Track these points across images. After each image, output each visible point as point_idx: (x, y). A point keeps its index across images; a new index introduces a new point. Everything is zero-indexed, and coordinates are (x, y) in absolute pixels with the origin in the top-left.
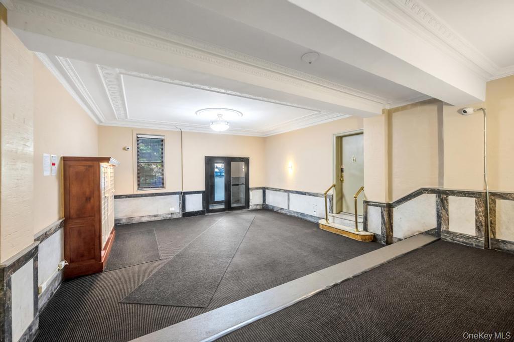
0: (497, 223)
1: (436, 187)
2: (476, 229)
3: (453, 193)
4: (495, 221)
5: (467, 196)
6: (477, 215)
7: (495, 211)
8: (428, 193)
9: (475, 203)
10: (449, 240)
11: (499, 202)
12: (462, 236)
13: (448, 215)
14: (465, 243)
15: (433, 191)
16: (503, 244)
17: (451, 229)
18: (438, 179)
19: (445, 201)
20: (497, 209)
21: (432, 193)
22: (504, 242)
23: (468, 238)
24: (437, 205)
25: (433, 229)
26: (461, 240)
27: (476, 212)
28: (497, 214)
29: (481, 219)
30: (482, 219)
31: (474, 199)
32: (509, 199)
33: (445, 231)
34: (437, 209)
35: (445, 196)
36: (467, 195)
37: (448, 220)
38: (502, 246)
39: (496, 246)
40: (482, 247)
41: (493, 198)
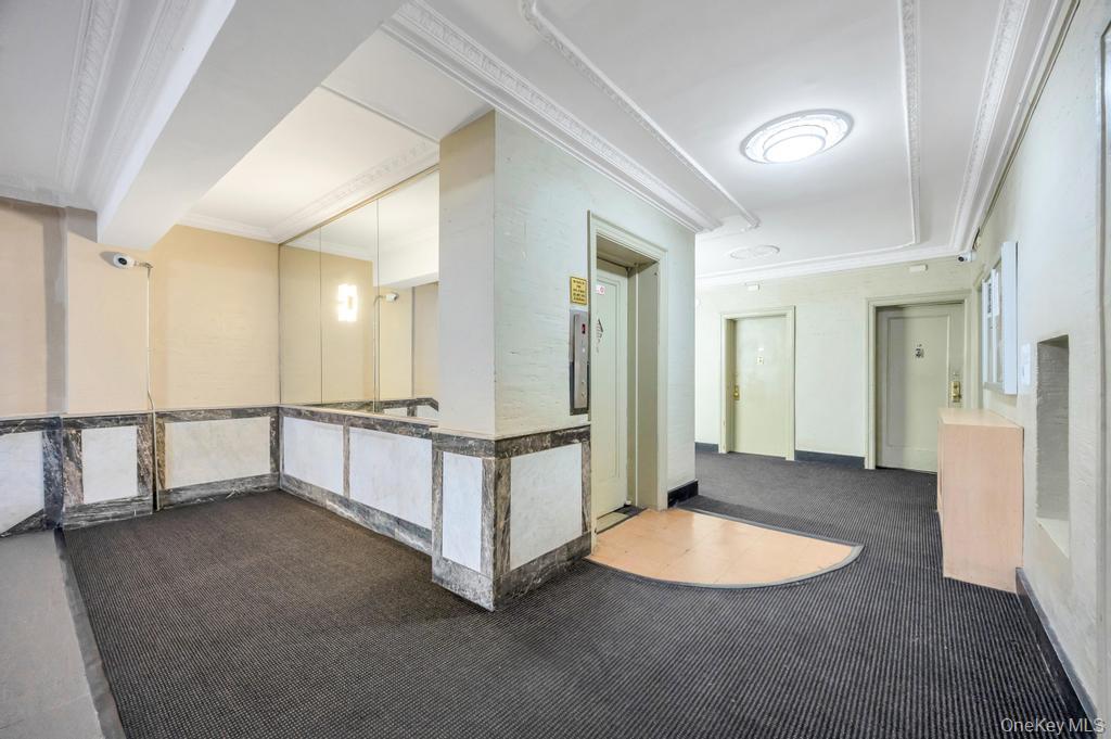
0: (166, 463)
1: (41, 412)
2: (139, 482)
3: (92, 422)
4: (163, 461)
5: (123, 425)
6: (139, 456)
7: (163, 442)
8: (17, 431)
9: (136, 436)
10: (84, 524)
11: (170, 427)
12: (111, 505)
13: (81, 470)
14: (118, 517)
15: (31, 425)
16: (175, 495)
17: (88, 499)
18: (45, 395)
19: (74, 443)
20: (167, 440)
21: (30, 430)
22: (177, 491)
23: (126, 503)
24: (45, 455)
25: (34, 516)
26: (109, 514)
27: (138, 451)
28: (166, 448)
29: (147, 463)
30: (148, 461)
31: (134, 428)
32: (183, 421)
33: (74, 508)
34: (45, 464)
35: (74, 432)
36: (121, 422)
37: (81, 481)
38: (175, 498)
39: (166, 503)
40: (148, 511)
41: (161, 421)
